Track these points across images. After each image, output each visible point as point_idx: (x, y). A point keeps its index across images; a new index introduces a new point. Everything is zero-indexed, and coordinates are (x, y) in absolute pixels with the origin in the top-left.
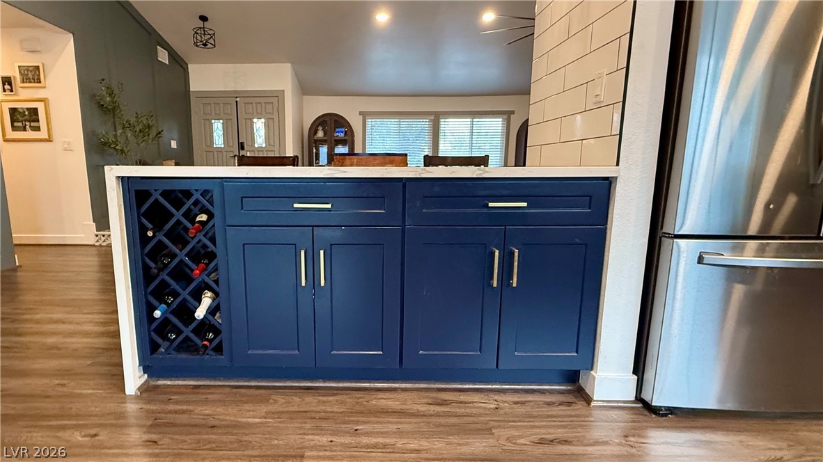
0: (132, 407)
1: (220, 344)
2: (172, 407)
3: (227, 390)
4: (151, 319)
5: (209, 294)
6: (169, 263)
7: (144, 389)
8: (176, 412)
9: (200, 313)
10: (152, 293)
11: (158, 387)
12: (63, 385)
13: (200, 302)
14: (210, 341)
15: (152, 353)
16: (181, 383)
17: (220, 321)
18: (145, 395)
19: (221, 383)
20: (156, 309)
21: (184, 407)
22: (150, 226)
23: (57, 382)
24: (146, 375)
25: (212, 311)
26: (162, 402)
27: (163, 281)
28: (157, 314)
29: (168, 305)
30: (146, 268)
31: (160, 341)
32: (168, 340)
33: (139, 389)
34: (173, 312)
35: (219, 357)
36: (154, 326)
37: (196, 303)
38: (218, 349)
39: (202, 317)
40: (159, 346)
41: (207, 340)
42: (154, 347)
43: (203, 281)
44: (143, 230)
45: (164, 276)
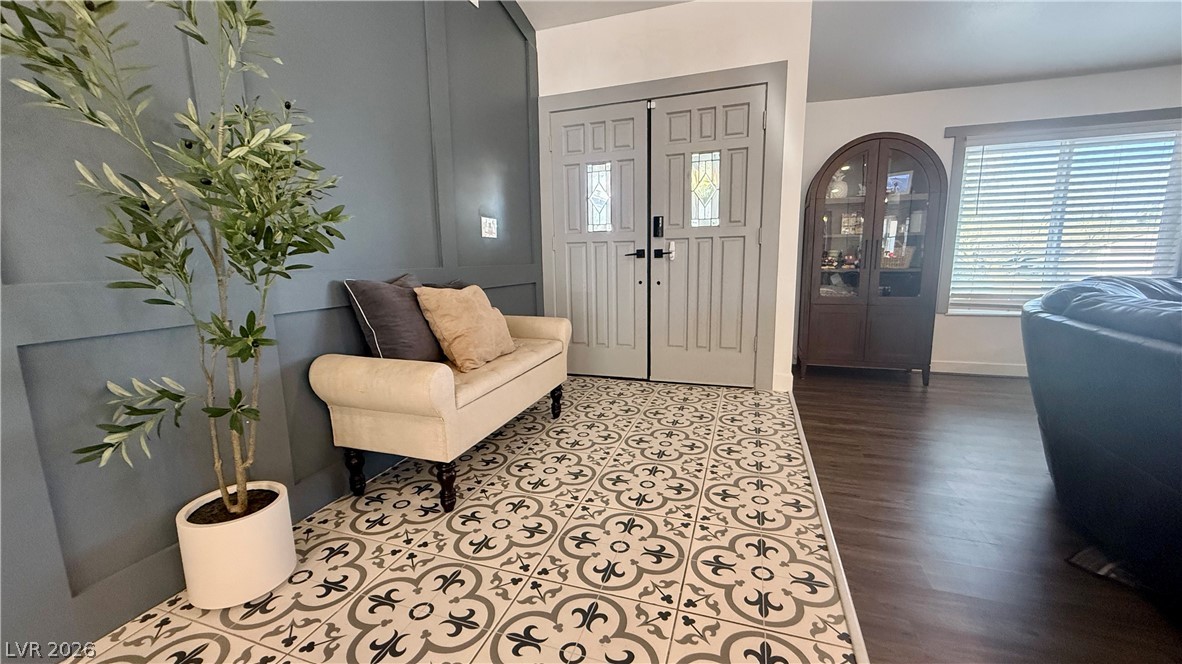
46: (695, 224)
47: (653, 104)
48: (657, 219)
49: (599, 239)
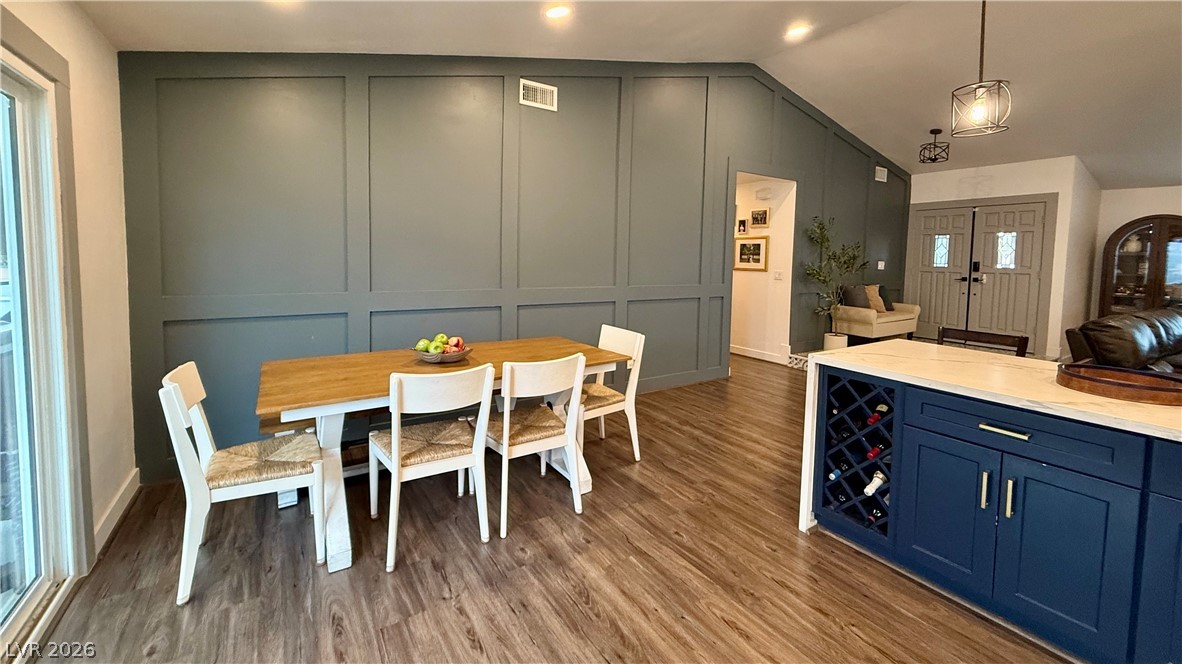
0: (802, 542)
1: (886, 524)
2: (833, 559)
3: (886, 570)
4: (827, 479)
5: (881, 476)
6: (848, 437)
7: (813, 531)
8: (836, 565)
9: (870, 490)
10: (831, 457)
11: (825, 536)
12: (757, 500)
13: (871, 479)
14: (877, 518)
15: (823, 506)
16: (845, 542)
17: (887, 503)
18: (812, 537)
19: (882, 561)
20: (832, 472)
21: (844, 566)
22: (837, 405)
23: (753, 495)
24: (816, 521)
25: (881, 492)
26: (826, 551)
27: (840, 450)
28: (832, 476)
29: (842, 471)
30: (829, 438)
31: (832, 499)
32: (839, 501)
33: (809, 530)
34: (846, 479)
35: (883, 536)
36: (828, 484)
37: (866, 479)
38: (883, 528)
39: (870, 494)
40: (830, 503)
41: (873, 515)
42: (826, 502)
43: (876, 463)
44: (831, 407)
45: (842, 447)
46: (999, 266)
47: (977, 209)
48: (975, 263)
49: (941, 270)
